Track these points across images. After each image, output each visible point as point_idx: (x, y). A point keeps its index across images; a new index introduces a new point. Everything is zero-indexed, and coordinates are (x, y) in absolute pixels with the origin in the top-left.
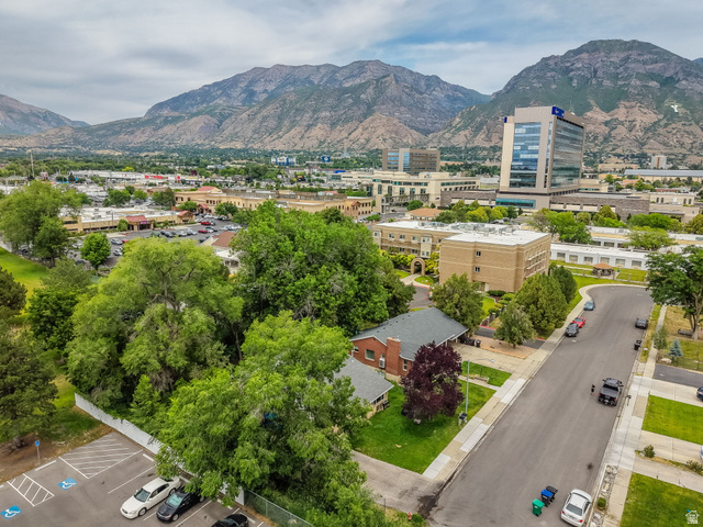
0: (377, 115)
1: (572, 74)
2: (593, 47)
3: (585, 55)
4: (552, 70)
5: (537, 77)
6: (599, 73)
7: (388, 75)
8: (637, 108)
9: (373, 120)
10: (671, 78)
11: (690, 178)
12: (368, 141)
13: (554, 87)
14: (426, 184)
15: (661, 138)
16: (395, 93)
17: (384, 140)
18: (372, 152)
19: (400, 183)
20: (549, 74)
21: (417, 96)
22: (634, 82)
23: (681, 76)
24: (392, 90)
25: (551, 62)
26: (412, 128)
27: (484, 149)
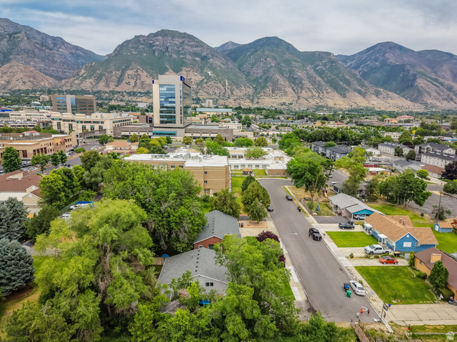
0: (14, 62)
1: (154, 48)
2: (164, 33)
3: (160, 38)
4: (143, 44)
5: (134, 47)
6: (169, 49)
7: (20, 32)
8: (191, 72)
9: (11, 67)
10: (205, 56)
11: (227, 113)
12: (8, 82)
13: (145, 55)
14: (102, 122)
15: (205, 90)
16: (28, 47)
17: (24, 82)
18: (14, 91)
19: (81, 122)
20: (141, 47)
21: (47, 51)
22: (188, 57)
23: (210, 56)
24: (24, 44)
25: (141, 39)
26: (47, 74)
27: (106, 92)
